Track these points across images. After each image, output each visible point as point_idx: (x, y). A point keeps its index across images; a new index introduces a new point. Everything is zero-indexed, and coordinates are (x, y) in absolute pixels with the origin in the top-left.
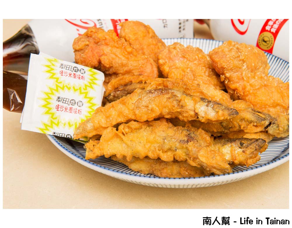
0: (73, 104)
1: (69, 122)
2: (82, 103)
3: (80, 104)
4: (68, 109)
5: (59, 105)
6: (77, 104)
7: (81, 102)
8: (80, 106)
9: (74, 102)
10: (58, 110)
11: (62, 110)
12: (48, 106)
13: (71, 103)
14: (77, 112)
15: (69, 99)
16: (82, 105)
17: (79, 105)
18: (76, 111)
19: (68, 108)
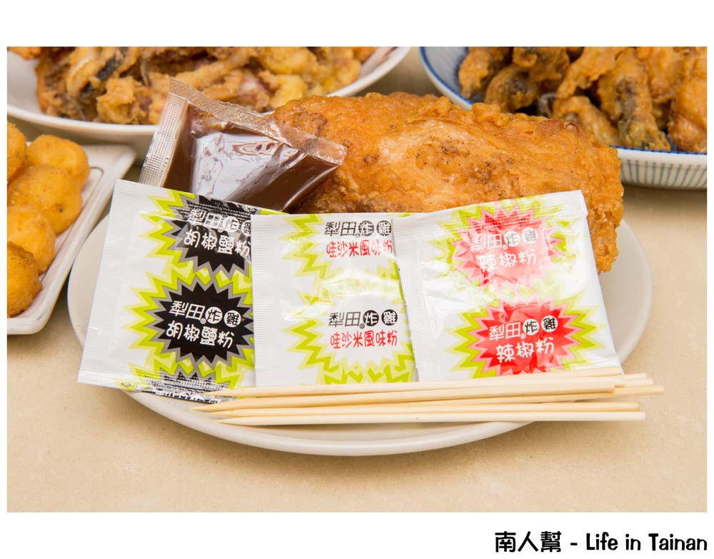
0: (372, 322)
1: (370, 370)
2: (394, 314)
3: (389, 317)
4: (361, 338)
5: (337, 335)
6: (383, 319)
7: (392, 311)
8: (389, 324)
9: (374, 316)
10: (338, 347)
11: (347, 343)
12: (311, 344)
13: (367, 322)
14: (385, 341)
15: (360, 313)
16: (394, 320)
17: (386, 321)
18: (383, 339)
19: (363, 336)
